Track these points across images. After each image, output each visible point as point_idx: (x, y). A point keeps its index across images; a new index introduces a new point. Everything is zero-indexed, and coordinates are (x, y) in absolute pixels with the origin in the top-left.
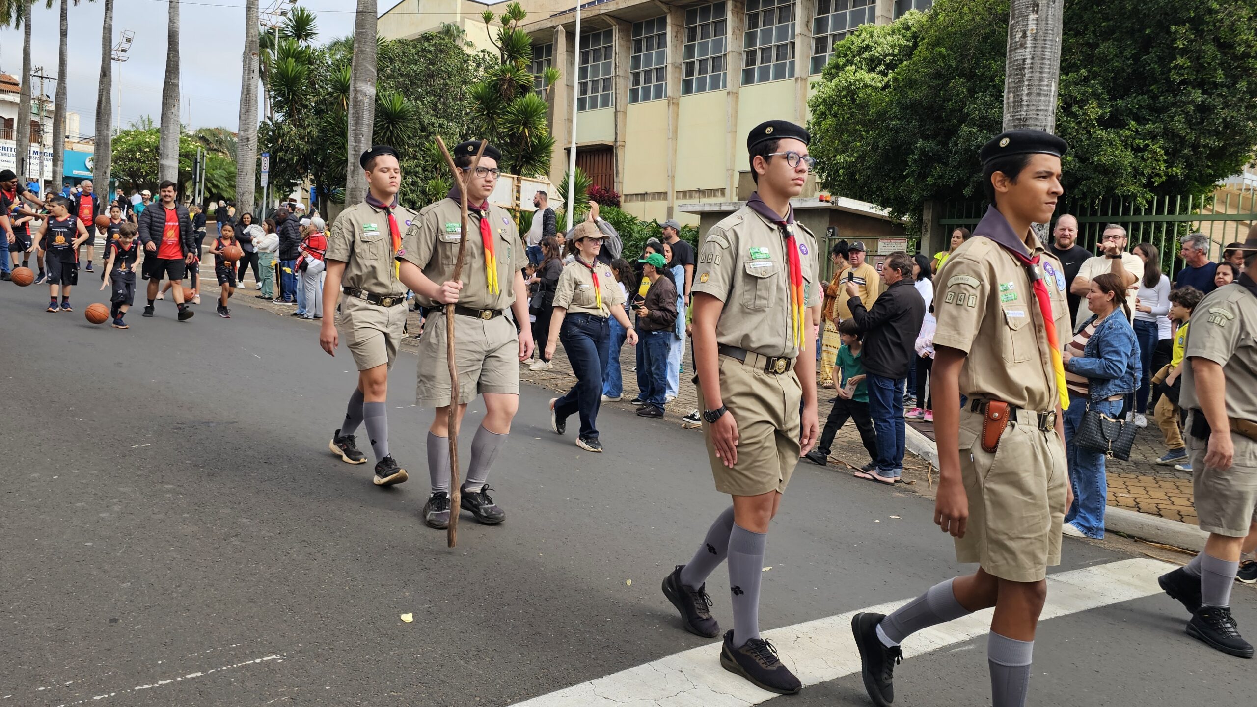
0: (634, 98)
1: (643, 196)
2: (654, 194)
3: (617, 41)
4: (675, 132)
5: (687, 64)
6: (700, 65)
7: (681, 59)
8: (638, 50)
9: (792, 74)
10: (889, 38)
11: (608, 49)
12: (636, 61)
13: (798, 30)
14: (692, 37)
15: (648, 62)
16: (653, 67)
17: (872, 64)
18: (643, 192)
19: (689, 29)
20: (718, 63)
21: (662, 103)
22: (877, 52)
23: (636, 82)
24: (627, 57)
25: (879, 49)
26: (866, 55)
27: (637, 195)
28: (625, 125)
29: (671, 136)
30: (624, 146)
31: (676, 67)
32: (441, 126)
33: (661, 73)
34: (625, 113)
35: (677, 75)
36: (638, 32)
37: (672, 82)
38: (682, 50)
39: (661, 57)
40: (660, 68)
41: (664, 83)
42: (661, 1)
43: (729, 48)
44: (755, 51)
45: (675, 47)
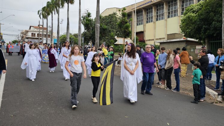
0: (147, 22)
1: (149, 40)
2: (151, 40)
3: (144, 13)
4: (155, 28)
6: (159, 15)
7: (156, 14)
8: (148, 14)
9: (177, 15)
10: (197, 7)
11: (142, 14)
12: (147, 16)
13: (178, 7)
14: (158, 10)
15: (149, 16)
16: (151, 16)
17: (193, 12)
20: (163, 15)
21: (152, 23)
22: (194, 10)
23: (147, 20)
25: (195, 9)
26: (192, 10)
28: (146, 27)
30: (145, 31)
31: (155, 16)
32: (112, 30)
33: (152, 17)
34: (145, 25)
36: (147, 11)
37: (154, 19)
39: (152, 15)
42: (152, 4)
43: (165, 12)
44: (170, 12)
45: (154, 12)
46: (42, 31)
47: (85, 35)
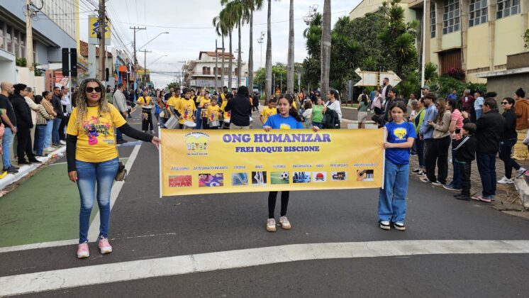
0: (471, 24)
1: (477, 70)
2: (482, 69)
4: (493, 38)
5: (499, 4)
6: (506, 3)
11: (457, 5)
12: (472, 7)
15: (478, 6)
16: (481, 8)
18: (476, 68)
21: (486, 25)
23: (472, 17)
24: (467, 6)
27: (474, 70)
28: (467, 38)
29: (491, 40)
30: (466, 48)
31: (493, 7)
32: (373, 51)
34: (466, 32)
35: (493, 10)
37: (491, 15)
39: (485, 3)
40: (485, 8)
41: (487, 15)
46: (221, 61)
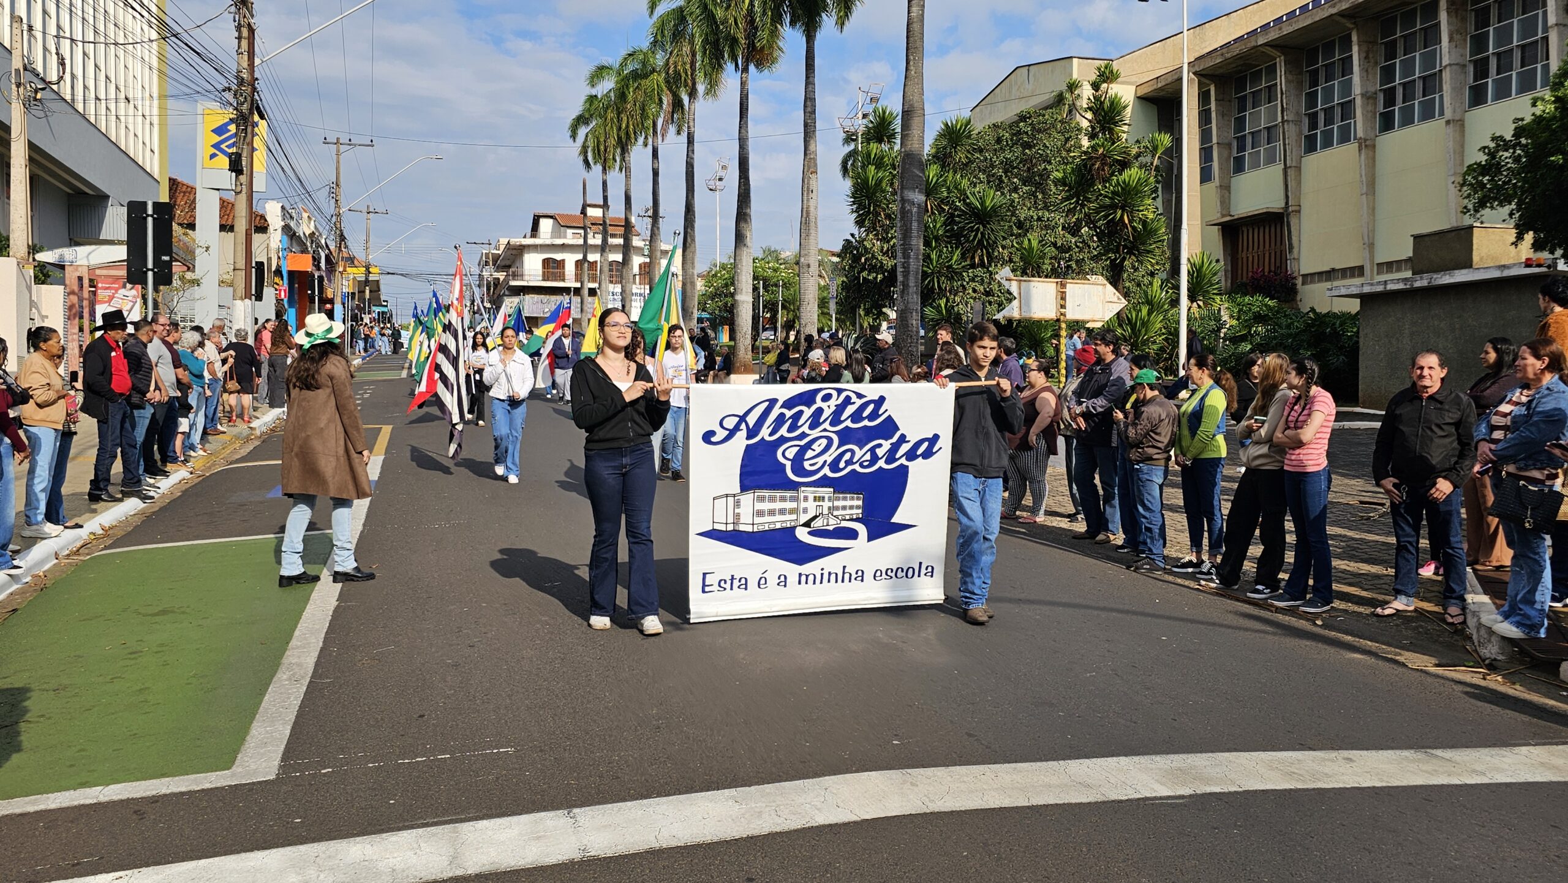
0: (1311, 145)
1: (1329, 275)
2: (1343, 270)
3: (1281, 79)
4: (1371, 186)
5: (1385, 91)
6: (1404, 90)
7: (1375, 85)
8: (1314, 83)
11: (1271, 89)
12: (1312, 99)
13: (1553, 19)
14: (1391, 54)
15: (1329, 97)
16: (1336, 102)
18: (1326, 268)
19: (1386, 44)
20: (1431, 83)
21: (1352, 147)
23: (1313, 125)
24: (1299, 96)
27: (1320, 274)
28: (1299, 183)
29: (1365, 190)
30: (1299, 211)
31: (1368, 98)
32: (1039, 219)
33: (1347, 109)
34: (1299, 168)
35: (1370, 108)
36: (1313, 60)
37: (1364, 119)
38: (1376, 74)
39: (1347, 87)
40: (1346, 102)
41: (1352, 121)
42: (1342, 14)
43: (1446, 61)
44: (1488, 57)
45: (1365, 71)
46: (598, 241)
47: (856, 259)
